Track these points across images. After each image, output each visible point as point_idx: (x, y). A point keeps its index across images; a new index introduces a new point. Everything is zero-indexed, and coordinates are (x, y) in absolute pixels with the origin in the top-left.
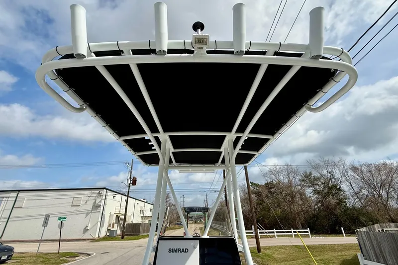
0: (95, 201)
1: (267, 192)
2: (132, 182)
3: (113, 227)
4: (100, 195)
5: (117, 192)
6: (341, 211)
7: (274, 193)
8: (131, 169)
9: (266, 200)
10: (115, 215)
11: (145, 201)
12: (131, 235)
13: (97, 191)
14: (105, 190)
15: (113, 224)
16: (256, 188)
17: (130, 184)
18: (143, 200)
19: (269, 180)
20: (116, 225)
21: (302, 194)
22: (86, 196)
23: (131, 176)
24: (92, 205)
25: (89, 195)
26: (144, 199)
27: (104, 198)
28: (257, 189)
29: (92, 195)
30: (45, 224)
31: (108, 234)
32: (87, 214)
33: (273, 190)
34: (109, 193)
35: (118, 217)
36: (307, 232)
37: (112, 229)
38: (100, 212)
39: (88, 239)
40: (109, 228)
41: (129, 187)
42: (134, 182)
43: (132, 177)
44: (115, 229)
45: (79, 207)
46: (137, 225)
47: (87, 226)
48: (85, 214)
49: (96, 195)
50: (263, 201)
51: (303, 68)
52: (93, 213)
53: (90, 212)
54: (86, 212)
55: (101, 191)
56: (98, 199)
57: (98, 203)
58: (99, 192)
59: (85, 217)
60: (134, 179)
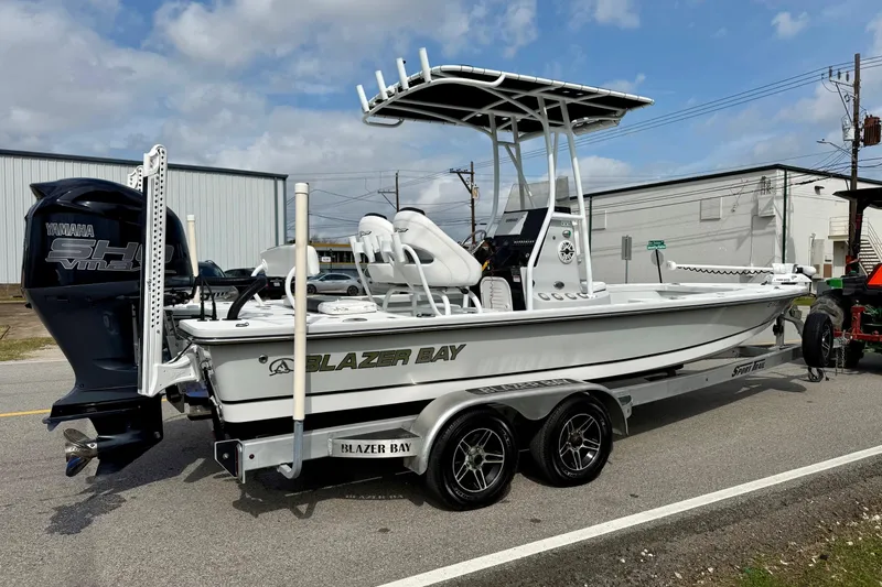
0: (757, 206)
2: (862, 134)
3: (828, 275)
4: (765, 187)
10: (832, 241)
13: (757, 177)
14: (781, 173)
15: (828, 266)
17: (855, 144)
20: (837, 269)
22: (729, 192)
23: (856, 114)
24: (750, 217)
25: (735, 191)
27: (780, 193)
29: (745, 190)
30: (627, 254)
31: (814, 292)
32: (741, 241)
34: (796, 178)
37: (826, 279)
38: (774, 233)
40: (814, 276)
41: (855, 152)
42: (872, 133)
43: (862, 119)
45: (717, 222)
48: (735, 240)
49: (754, 187)
52: (756, 235)
53: (748, 235)
54: (736, 235)
55: (769, 175)
56: (764, 200)
57: (765, 209)
58: (764, 178)
59: (738, 248)
60: (871, 124)
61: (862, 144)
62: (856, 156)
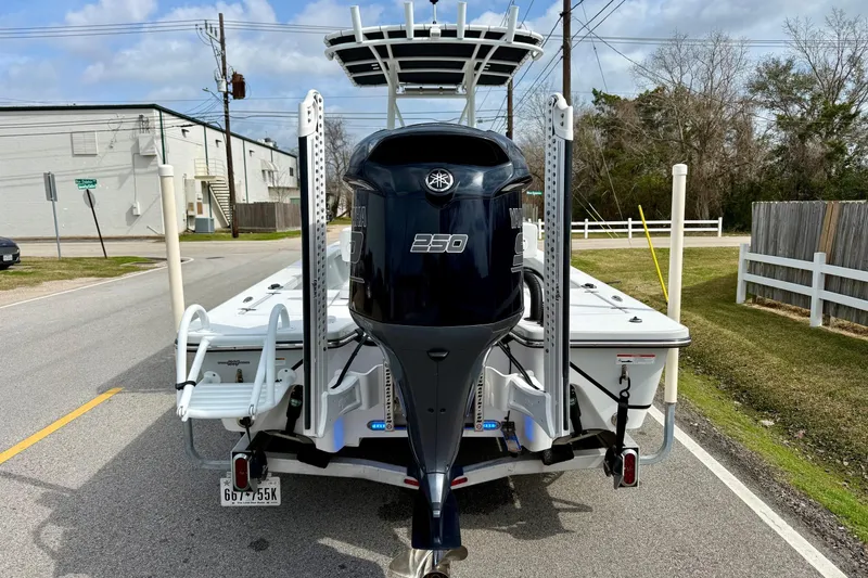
0: (137, 143)
1: (638, 120)
2: (231, 88)
3: (200, 212)
4: (144, 125)
5: (189, 119)
6: (829, 177)
7: (660, 124)
8: (223, 48)
9: (631, 146)
10: (198, 182)
11: (271, 145)
12: (254, 231)
13: (135, 115)
14: (156, 113)
15: (199, 205)
16: (607, 108)
17: (226, 95)
18: (263, 142)
19: (652, 88)
20: (206, 207)
21: (744, 129)
22: (106, 127)
23: (224, 69)
24: (130, 155)
25: (116, 126)
26: (267, 140)
27: (158, 133)
28: (608, 112)
29: (124, 126)
30: (51, 194)
31: (192, 228)
32: (122, 179)
33: (657, 116)
34: (169, 120)
35: (206, 187)
36: (716, 226)
37: (198, 216)
39: (148, 238)
40: (190, 213)
41: (226, 103)
42: (239, 88)
43: (230, 73)
44: (205, 215)
45: (94, 158)
46: (265, 207)
47: (132, 208)
48: (116, 179)
49: (132, 125)
50: (620, 147)
51: (500, 47)
52: (138, 174)
53: (130, 174)
54: (118, 173)
55: (146, 114)
56: (144, 139)
57: (146, 148)
58: (141, 117)
59: (120, 187)
60: (238, 80)
61: (230, 96)
62: (227, 107)
